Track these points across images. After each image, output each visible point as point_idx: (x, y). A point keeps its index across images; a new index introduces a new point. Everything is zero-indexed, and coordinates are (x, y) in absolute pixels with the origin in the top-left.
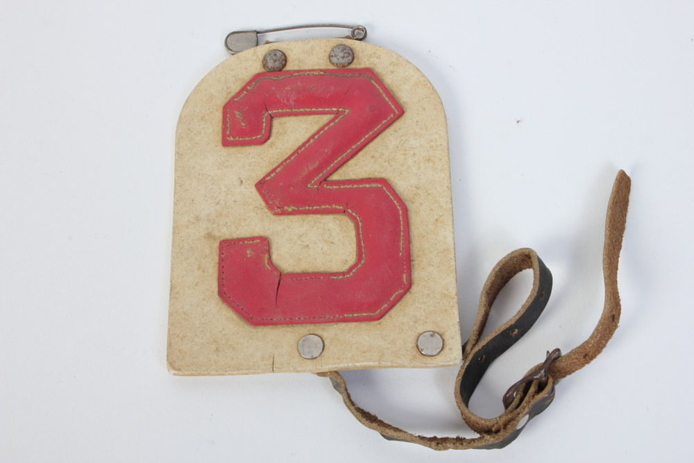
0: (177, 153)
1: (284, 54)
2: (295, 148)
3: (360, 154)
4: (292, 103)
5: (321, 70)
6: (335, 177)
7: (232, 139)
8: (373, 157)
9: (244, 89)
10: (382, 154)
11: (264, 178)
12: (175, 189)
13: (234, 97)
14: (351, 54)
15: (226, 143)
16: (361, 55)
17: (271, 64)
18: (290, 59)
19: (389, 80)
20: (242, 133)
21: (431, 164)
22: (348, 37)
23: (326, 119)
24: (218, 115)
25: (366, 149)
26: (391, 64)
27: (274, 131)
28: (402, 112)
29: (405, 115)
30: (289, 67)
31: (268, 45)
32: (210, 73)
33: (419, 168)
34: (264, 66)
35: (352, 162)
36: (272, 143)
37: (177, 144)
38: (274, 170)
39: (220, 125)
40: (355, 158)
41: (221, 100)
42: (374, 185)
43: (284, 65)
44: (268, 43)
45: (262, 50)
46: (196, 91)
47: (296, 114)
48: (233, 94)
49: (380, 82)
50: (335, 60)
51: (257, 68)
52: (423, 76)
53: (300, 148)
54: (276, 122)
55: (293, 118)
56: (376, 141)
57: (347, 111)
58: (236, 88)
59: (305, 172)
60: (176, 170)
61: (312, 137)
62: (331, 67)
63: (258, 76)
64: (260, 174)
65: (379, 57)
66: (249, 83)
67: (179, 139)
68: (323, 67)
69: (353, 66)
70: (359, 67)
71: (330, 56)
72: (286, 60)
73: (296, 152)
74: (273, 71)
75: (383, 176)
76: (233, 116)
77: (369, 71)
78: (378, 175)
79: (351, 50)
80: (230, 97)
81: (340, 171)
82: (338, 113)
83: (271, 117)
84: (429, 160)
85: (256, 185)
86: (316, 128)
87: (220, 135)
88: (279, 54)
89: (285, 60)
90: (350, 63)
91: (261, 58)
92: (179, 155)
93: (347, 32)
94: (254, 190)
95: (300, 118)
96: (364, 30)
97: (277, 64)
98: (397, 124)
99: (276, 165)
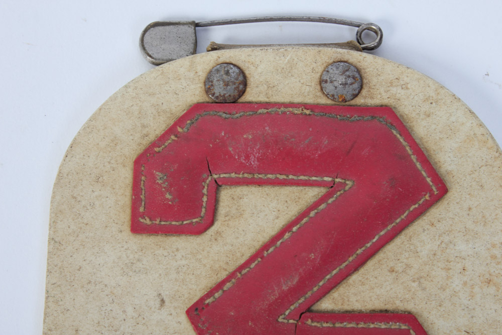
0: (52, 240)
1: (242, 72)
2: (258, 245)
3: (370, 264)
4: (254, 162)
5: (306, 106)
6: (326, 305)
7: (148, 221)
8: (392, 271)
9: (171, 130)
10: (408, 266)
11: (202, 300)
12: (47, 307)
13: (154, 144)
14: (357, 78)
15: (137, 228)
16: (374, 80)
17: (219, 89)
18: (252, 81)
19: (422, 129)
20: (165, 211)
21: (492, 290)
22: (349, 45)
23: (312, 194)
24: (126, 175)
25: (380, 256)
26: (426, 100)
27: (222, 210)
28: (444, 190)
29: (449, 194)
30: (251, 96)
31: (214, 54)
32: (113, 98)
33: (472, 296)
34: (208, 90)
35: (355, 278)
36: (218, 233)
37: (53, 224)
38: (219, 286)
39: (128, 192)
40: (362, 271)
41: (132, 148)
42: (395, 326)
43: (242, 93)
44: (215, 48)
45: (206, 61)
46: (89, 128)
47: (260, 183)
48: (152, 137)
49: (407, 133)
50: (329, 88)
51: (194, 94)
52: (481, 125)
53: (266, 247)
54: (226, 194)
55: (254, 189)
56: (398, 241)
57: (349, 183)
58: (157, 127)
59: (273, 295)
60: (49, 272)
61: (287, 228)
62: (324, 101)
63: (196, 108)
64: (195, 289)
65: (405, 87)
66: (180, 121)
67: (56, 215)
68: (310, 100)
69: (359, 101)
70: (371, 102)
71: (322, 82)
72: (245, 83)
73: (258, 254)
74: (222, 102)
75: (410, 307)
76: (153, 178)
77: (387, 111)
78: (401, 305)
79: (358, 71)
80: (146, 142)
81: (335, 294)
82: (333, 187)
83: (217, 186)
84: (489, 282)
85: (188, 312)
86: (293, 211)
87: (128, 211)
88: (233, 71)
89: (243, 82)
90: (355, 96)
91: (203, 75)
92: (56, 245)
93: (349, 34)
94: (184, 319)
95: (267, 189)
96: (378, 32)
97: (230, 91)
98: (435, 212)
99: (223, 275)
